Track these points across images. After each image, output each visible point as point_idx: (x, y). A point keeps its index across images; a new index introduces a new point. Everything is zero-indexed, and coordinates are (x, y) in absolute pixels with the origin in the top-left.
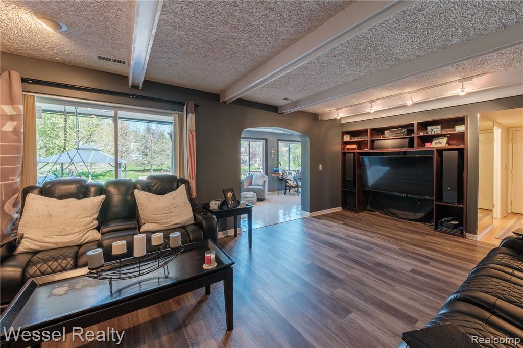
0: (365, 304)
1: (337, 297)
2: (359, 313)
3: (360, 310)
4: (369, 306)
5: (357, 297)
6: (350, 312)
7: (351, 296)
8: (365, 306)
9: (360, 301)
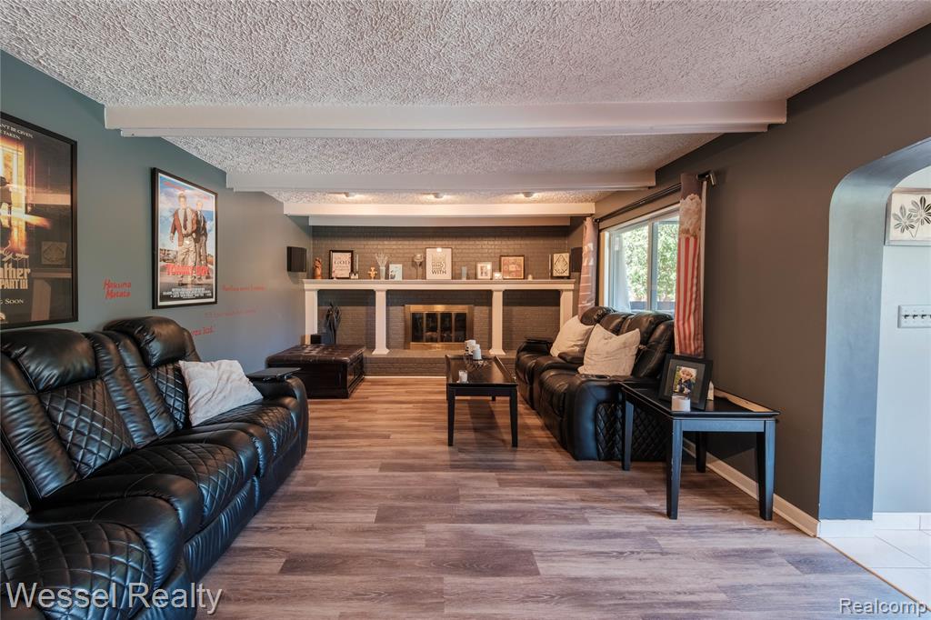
0: (368, 546)
1: (411, 530)
2: (367, 525)
3: (368, 531)
4: (361, 546)
5: (386, 551)
6: (378, 520)
7: (395, 546)
8: (367, 542)
9: (376, 546)
